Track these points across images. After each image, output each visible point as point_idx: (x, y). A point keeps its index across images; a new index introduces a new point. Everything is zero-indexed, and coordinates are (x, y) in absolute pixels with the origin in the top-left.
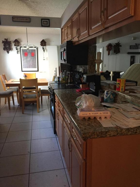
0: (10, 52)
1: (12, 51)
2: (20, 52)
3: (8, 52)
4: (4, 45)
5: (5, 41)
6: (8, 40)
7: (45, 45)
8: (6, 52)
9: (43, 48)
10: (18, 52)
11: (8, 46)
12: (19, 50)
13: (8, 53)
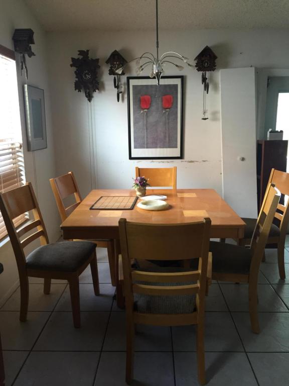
0: (96, 95)
1: (103, 92)
2: (126, 96)
3: (90, 98)
4: (78, 74)
5: (81, 57)
6: (90, 56)
7: (212, 67)
8: (82, 95)
9: (204, 79)
10: (120, 95)
11: (88, 77)
12: (123, 90)
13: (90, 100)
